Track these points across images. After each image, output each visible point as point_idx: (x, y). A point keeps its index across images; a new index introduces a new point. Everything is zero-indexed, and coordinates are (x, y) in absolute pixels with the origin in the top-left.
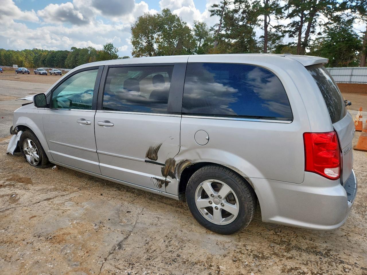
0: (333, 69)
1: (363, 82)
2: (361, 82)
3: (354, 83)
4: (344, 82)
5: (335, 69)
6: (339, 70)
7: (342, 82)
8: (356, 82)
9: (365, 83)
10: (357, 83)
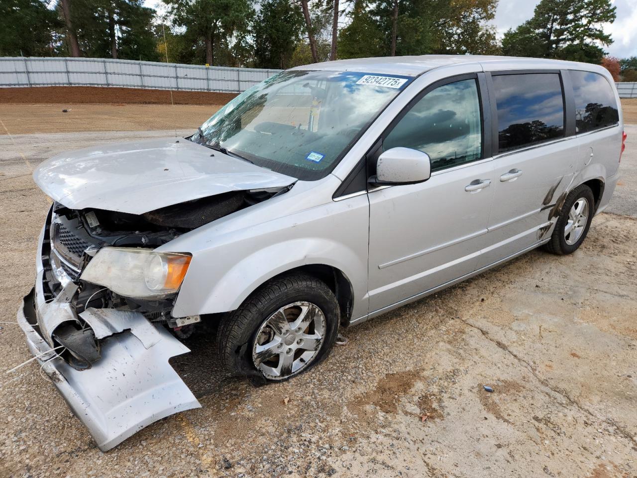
0: (31, 60)
1: (90, 84)
2: (87, 84)
3: (76, 85)
4: (59, 84)
5: (35, 60)
6: (41, 62)
7: (55, 84)
8: (79, 84)
9: (93, 86)
10: (81, 85)
